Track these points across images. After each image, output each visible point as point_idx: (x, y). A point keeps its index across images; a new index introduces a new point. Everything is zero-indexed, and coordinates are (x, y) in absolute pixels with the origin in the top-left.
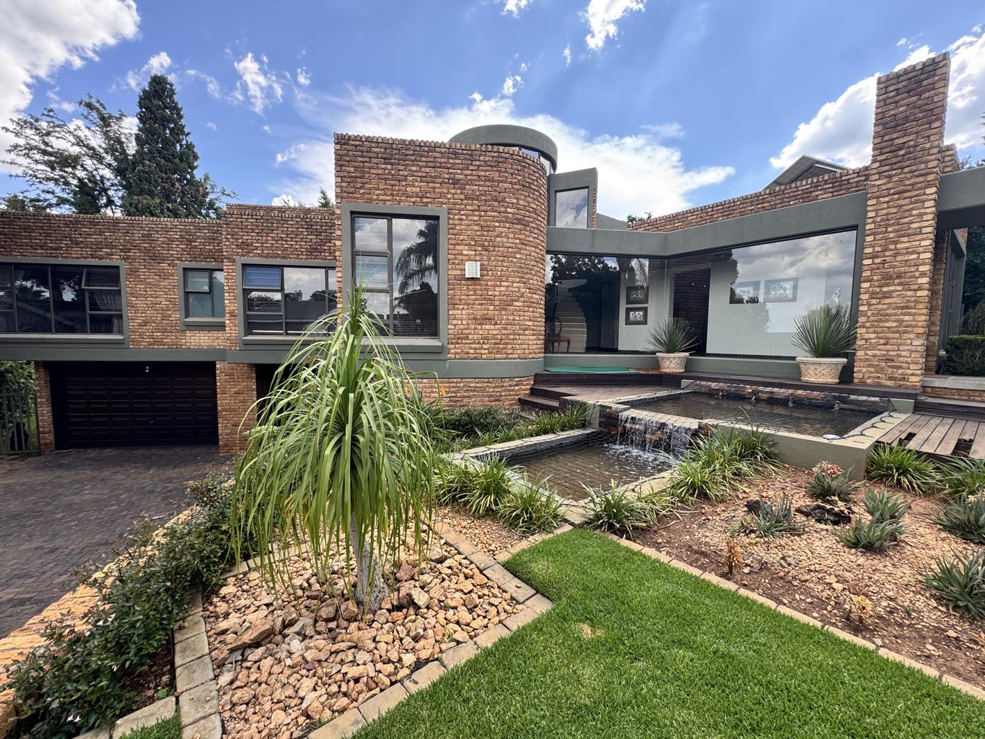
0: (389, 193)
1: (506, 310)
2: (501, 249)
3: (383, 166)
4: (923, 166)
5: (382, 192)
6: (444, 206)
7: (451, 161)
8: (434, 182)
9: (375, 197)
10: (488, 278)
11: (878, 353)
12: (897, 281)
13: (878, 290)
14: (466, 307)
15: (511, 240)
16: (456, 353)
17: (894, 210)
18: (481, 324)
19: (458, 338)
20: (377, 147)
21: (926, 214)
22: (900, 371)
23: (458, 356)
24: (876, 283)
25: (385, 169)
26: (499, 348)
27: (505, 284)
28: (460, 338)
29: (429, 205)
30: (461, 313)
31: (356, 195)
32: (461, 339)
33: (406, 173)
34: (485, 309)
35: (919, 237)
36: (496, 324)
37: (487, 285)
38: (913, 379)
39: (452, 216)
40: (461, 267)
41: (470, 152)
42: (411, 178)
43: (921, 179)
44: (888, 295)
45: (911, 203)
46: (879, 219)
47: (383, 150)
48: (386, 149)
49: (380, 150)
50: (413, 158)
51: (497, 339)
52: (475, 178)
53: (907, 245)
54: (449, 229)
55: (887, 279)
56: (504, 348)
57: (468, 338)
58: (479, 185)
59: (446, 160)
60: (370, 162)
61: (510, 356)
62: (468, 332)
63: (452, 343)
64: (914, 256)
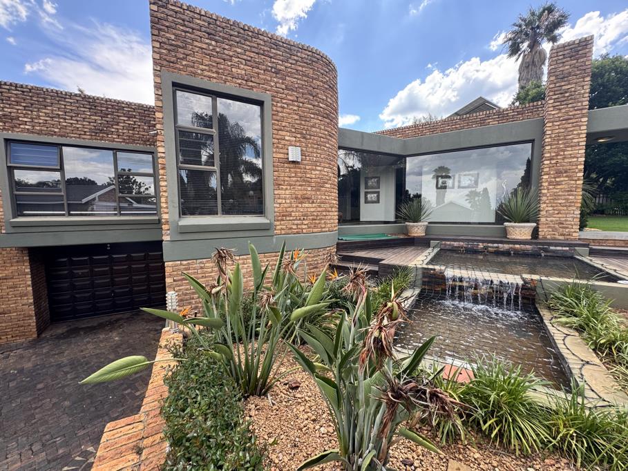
0: (214, 70)
1: (319, 190)
2: (316, 138)
3: (207, 41)
4: (580, 104)
5: (207, 68)
6: (268, 92)
7: (273, 51)
8: (258, 68)
9: (199, 72)
10: (306, 162)
11: (554, 219)
12: (565, 175)
13: (553, 180)
14: (288, 187)
15: (322, 132)
16: (282, 229)
17: (563, 130)
18: (301, 203)
19: (283, 216)
20: (200, 19)
21: (582, 133)
22: (567, 230)
23: (283, 232)
24: (552, 176)
25: (209, 44)
26: (315, 223)
27: (319, 168)
28: (284, 215)
29: (255, 90)
30: (285, 192)
31: (178, 66)
32: (286, 216)
33: (231, 53)
34: (304, 190)
35: (578, 148)
36: (313, 202)
37: (305, 169)
38: (574, 234)
39: (275, 103)
40: (285, 151)
41: (289, 47)
42: (237, 60)
43: (579, 112)
44: (558, 184)
45: (573, 127)
46: (553, 136)
47: (206, 24)
48: (209, 24)
49: (203, 23)
50: (238, 39)
51: (314, 215)
52: (294, 71)
53: (571, 152)
54: (273, 115)
55: (559, 173)
56: (319, 223)
57: (291, 215)
58: (298, 79)
59: (269, 49)
60: (192, 33)
61: (324, 230)
62: (291, 209)
63: (278, 221)
64: (575, 159)
